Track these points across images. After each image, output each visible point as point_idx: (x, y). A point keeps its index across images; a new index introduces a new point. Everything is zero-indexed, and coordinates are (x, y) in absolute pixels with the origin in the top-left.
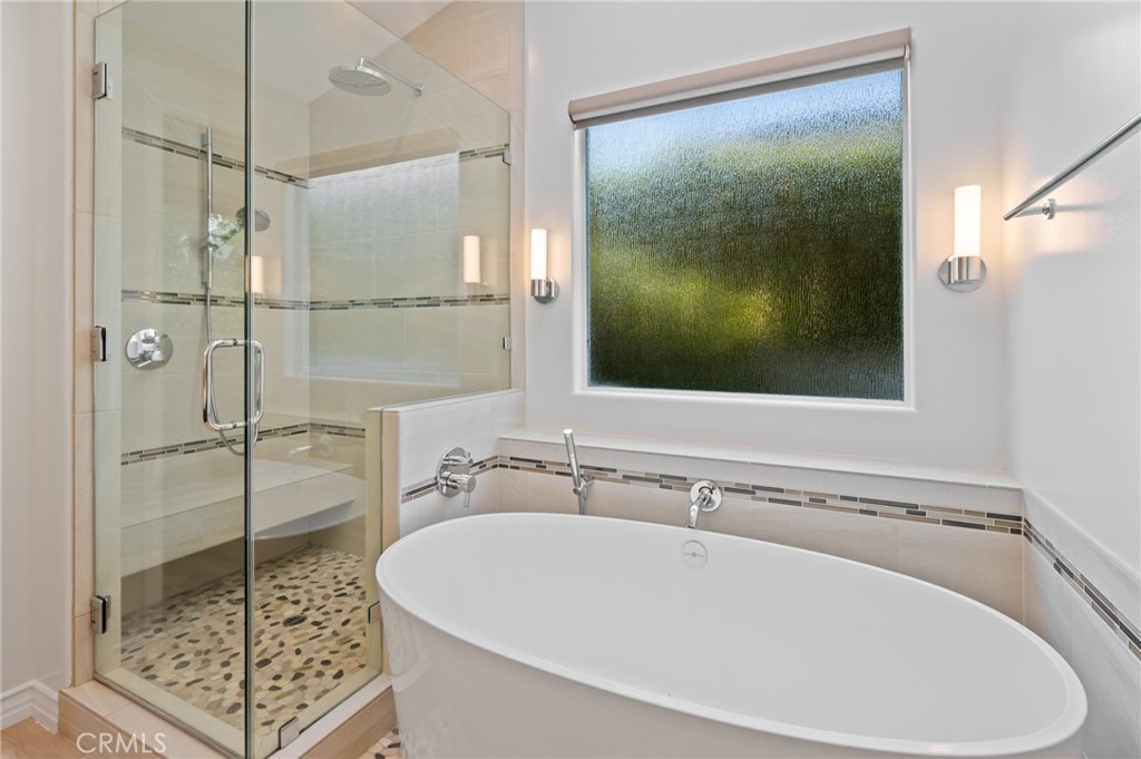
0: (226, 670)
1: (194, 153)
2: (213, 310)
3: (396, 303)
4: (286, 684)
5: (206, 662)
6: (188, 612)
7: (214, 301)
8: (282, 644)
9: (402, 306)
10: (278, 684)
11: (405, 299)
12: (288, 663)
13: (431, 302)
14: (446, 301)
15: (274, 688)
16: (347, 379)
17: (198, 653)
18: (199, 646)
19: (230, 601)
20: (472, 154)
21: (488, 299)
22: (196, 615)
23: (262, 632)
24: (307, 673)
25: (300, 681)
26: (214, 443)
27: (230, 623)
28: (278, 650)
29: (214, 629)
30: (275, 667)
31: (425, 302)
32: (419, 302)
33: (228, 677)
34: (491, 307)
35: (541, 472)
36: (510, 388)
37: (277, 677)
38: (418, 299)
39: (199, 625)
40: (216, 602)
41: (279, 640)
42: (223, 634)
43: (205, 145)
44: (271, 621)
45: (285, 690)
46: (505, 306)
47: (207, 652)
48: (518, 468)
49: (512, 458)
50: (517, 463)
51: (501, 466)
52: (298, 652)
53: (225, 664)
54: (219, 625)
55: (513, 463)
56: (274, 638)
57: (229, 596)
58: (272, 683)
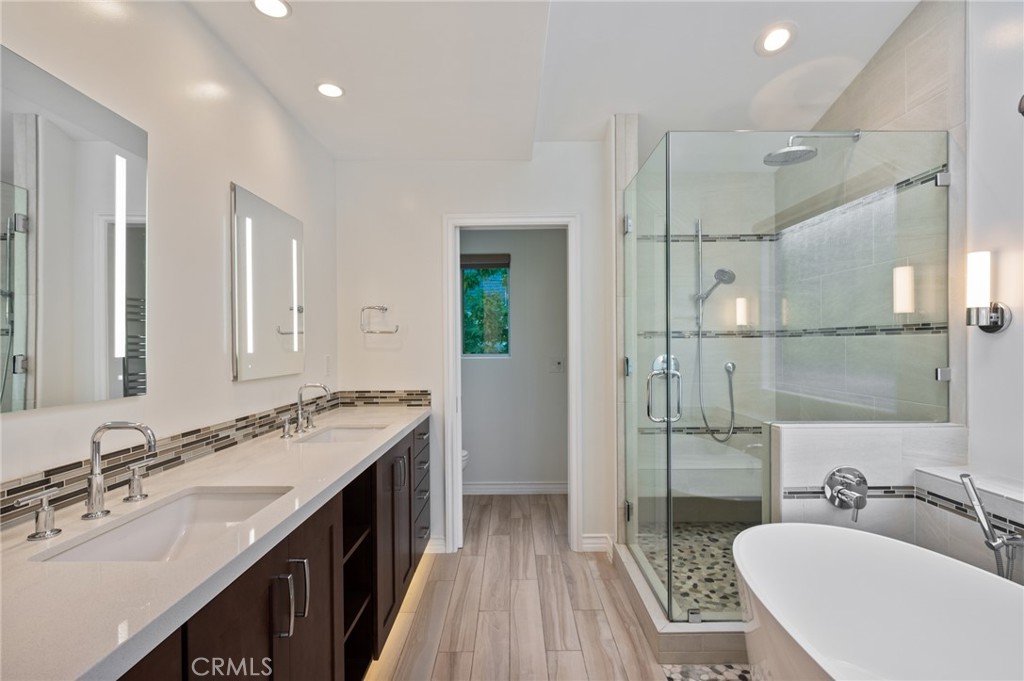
0: (690, 574)
1: (692, 239)
2: (704, 340)
3: (839, 332)
4: (715, 598)
5: (682, 565)
6: (685, 534)
7: (704, 335)
8: (725, 576)
9: (844, 335)
10: (712, 595)
11: (846, 328)
12: (724, 588)
13: (868, 331)
14: (882, 330)
15: (708, 596)
16: (800, 395)
17: (680, 558)
18: (682, 555)
19: (709, 538)
20: (908, 183)
21: (925, 327)
22: (688, 537)
23: (717, 563)
24: (731, 599)
25: (725, 601)
26: (704, 431)
27: (704, 550)
28: (720, 577)
29: (694, 550)
30: (715, 586)
31: (863, 331)
32: (858, 331)
33: (689, 578)
34: (928, 336)
35: (961, 514)
36: (948, 421)
37: (713, 592)
38: (857, 328)
39: (687, 544)
40: (701, 535)
41: (725, 572)
42: (697, 555)
43: (697, 232)
44: (725, 559)
45: (713, 600)
46: (942, 335)
47: (685, 560)
48: (936, 504)
49: (929, 493)
50: (935, 499)
51: (918, 497)
52: (732, 585)
53: (691, 571)
54: (697, 548)
55: (930, 498)
56: (722, 570)
57: (709, 535)
58: (708, 593)
